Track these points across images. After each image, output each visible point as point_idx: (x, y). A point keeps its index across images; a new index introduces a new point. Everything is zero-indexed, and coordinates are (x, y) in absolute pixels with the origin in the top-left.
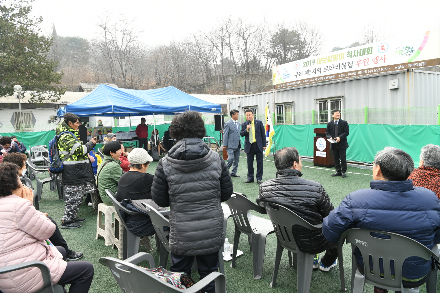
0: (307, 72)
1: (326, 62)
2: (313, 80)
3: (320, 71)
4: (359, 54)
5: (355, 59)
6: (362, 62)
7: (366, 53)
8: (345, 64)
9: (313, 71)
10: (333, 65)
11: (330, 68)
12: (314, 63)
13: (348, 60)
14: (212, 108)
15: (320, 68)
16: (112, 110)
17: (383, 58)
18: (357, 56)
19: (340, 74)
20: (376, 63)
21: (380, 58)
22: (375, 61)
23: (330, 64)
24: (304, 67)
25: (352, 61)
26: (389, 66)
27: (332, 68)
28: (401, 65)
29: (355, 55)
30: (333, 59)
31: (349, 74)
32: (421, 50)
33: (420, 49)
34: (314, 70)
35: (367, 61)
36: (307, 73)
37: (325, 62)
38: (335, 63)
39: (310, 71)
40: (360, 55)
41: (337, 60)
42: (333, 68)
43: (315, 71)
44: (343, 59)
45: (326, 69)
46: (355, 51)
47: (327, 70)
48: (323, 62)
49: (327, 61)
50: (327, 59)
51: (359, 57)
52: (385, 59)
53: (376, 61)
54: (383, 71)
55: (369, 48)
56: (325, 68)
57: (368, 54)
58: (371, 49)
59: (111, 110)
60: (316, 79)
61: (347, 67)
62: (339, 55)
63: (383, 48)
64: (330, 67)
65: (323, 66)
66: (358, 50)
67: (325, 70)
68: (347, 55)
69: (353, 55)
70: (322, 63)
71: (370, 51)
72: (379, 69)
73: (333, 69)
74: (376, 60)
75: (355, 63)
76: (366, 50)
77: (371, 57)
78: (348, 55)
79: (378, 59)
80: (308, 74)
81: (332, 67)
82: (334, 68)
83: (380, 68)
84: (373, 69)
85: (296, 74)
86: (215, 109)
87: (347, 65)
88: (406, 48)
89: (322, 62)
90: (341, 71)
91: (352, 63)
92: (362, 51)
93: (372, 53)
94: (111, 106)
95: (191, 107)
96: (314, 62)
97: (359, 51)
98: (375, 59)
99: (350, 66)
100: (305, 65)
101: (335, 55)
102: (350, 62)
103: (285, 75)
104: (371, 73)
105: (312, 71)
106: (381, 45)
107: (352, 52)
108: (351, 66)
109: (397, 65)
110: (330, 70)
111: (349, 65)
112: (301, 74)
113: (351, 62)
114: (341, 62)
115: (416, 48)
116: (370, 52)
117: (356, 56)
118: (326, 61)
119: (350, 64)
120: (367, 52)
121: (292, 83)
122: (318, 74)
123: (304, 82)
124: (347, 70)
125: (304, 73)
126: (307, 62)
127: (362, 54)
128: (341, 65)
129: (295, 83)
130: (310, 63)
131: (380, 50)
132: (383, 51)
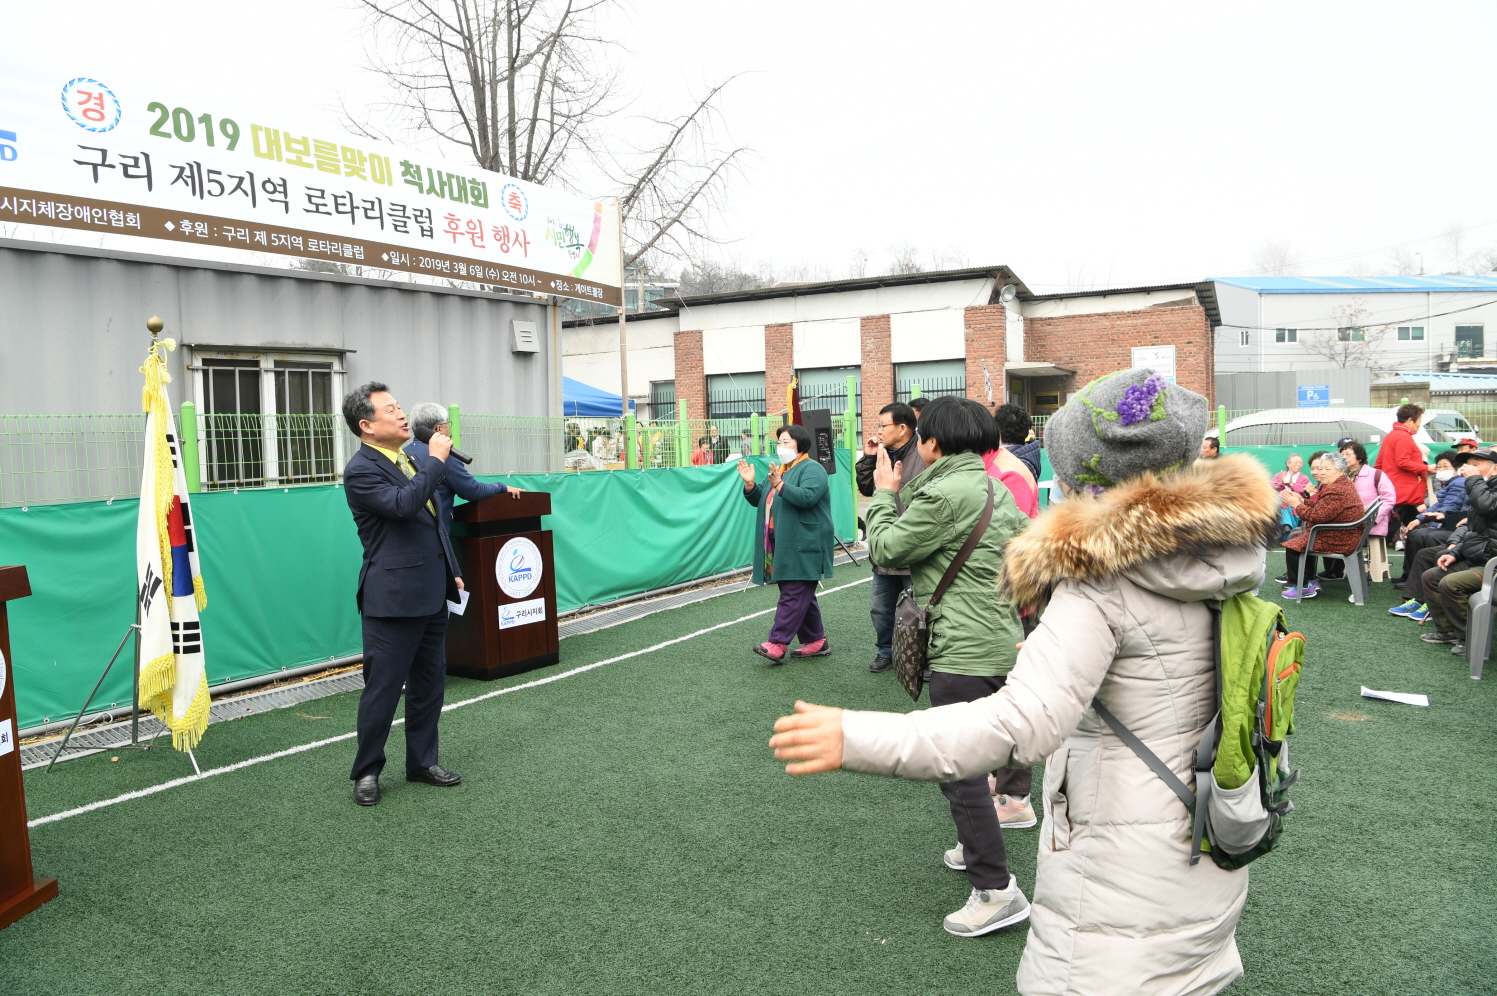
0: (187, 172)
1: (310, 166)
2: (242, 234)
4: (446, 189)
5: (441, 207)
6: (461, 227)
7: (471, 199)
8: (404, 211)
9: (238, 186)
10: (351, 194)
11: (337, 204)
12: (234, 140)
13: (413, 199)
17: (521, 239)
19: (388, 248)
20: (506, 247)
21: (512, 237)
22: (502, 242)
23: (335, 184)
24: (155, 130)
25: (429, 211)
26: (537, 274)
27: (348, 208)
28: (564, 279)
29: (432, 189)
30: (346, 166)
31: (424, 262)
32: (594, 252)
33: (592, 246)
34: (241, 179)
35: (478, 230)
36: (192, 176)
37: (299, 162)
38: (364, 190)
39: (213, 176)
40: (452, 197)
41: (364, 178)
42: (353, 208)
43: (246, 185)
44: (388, 183)
45: (314, 200)
46: (430, 172)
47: (321, 209)
48: (293, 156)
49: (311, 160)
50: (312, 150)
52: (526, 243)
53: (504, 244)
55: (474, 181)
56: (311, 192)
57: (476, 203)
58: (481, 187)
60: (261, 237)
61: (411, 227)
62: (366, 154)
64: (336, 197)
66: (440, 174)
67: (310, 201)
68: (404, 174)
69: (426, 185)
70: (289, 161)
71: (479, 197)
72: (516, 275)
73: (352, 212)
74: (503, 237)
75: (439, 223)
76: (469, 186)
78: (409, 177)
79: (508, 236)
80: (198, 189)
81: (347, 201)
82: (360, 214)
83: (518, 270)
84: (502, 267)
85: (97, 158)
87: (413, 217)
88: (566, 229)
89: (286, 154)
90: (389, 236)
91: (430, 217)
92: (455, 182)
93: (486, 205)
97: (445, 179)
98: (502, 234)
99: (423, 230)
100: (168, 127)
101: (352, 151)
102: (422, 211)
104: (497, 281)
105: (230, 184)
106: (511, 190)
108: (424, 227)
109: (554, 277)
110: (338, 212)
111: (419, 219)
112: (138, 167)
113: (426, 213)
114: (387, 195)
115: (583, 238)
116: (482, 201)
117: (437, 194)
118: (305, 159)
119: (423, 219)
120: (473, 195)
121: (48, 209)
122: (268, 213)
123: (170, 226)
124: (413, 240)
125: (163, 174)
126: (178, 111)
127: (456, 195)
128: (386, 210)
129: (85, 213)
130: (200, 129)
131: (508, 206)
132: (514, 212)
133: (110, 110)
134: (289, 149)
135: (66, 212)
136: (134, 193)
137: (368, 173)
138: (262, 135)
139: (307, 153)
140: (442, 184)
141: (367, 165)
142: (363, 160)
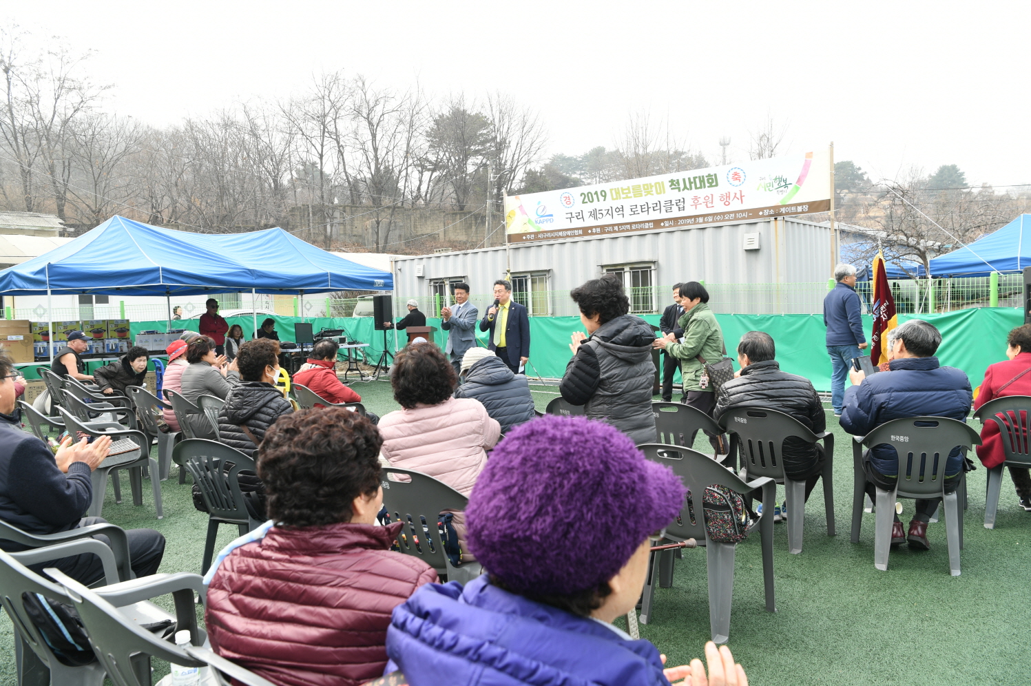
1: (631, 197)
2: (610, 229)
3: (621, 212)
4: (693, 185)
5: (688, 195)
6: (701, 200)
7: (707, 185)
8: (671, 203)
9: (608, 213)
10: (647, 203)
12: (605, 196)
13: (675, 195)
14: (376, 280)
15: (620, 207)
16: (159, 278)
17: (738, 196)
18: (691, 189)
20: (727, 203)
21: (732, 196)
22: (725, 201)
23: (640, 201)
24: (583, 202)
25: (684, 199)
26: (749, 211)
28: (770, 208)
31: (681, 222)
32: (800, 185)
33: (799, 181)
34: (609, 210)
35: (711, 199)
36: (594, 214)
37: (627, 197)
38: (652, 200)
39: (600, 212)
40: (696, 188)
41: (653, 194)
43: (610, 212)
44: (664, 193)
46: (684, 180)
48: (624, 196)
49: (631, 195)
50: (632, 190)
51: (694, 192)
52: (741, 197)
54: (739, 219)
55: (709, 175)
56: (631, 208)
57: (710, 186)
58: (714, 177)
59: (157, 279)
60: (616, 228)
61: (675, 208)
62: (653, 184)
63: (736, 177)
64: (641, 206)
65: (627, 204)
66: (689, 179)
68: (671, 186)
69: (682, 186)
70: (623, 198)
71: (713, 182)
72: (732, 215)
74: (726, 199)
75: (689, 202)
76: (706, 179)
77: (716, 192)
78: (673, 186)
79: (729, 197)
80: (596, 218)
81: (646, 206)
82: (651, 210)
83: (735, 212)
84: (723, 214)
85: (569, 216)
86: (382, 281)
87: (675, 204)
88: (776, 179)
89: (622, 196)
90: (664, 215)
91: (684, 202)
92: (697, 180)
93: (717, 185)
94: (156, 270)
95: (333, 275)
96: (603, 194)
97: (692, 180)
98: (725, 197)
100: (586, 200)
101: (647, 185)
102: (680, 200)
103: (542, 216)
104: (720, 221)
105: (604, 213)
106: (732, 172)
107: (678, 180)
108: (681, 206)
109: (762, 209)
110: (642, 212)
111: (678, 204)
112: (580, 216)
113: (682, 200)
114: (663, 198)
115: (792, 179)
116: (714, 184)
117: (688, 189)
118: (629, 195)
119: (680, 204)
120: (708, 182)
121: (561, 234)
122: (618, 219)
123: (590, 231)
124: (676, 213)
125: (586, 215)
126: (588, 193)
127: (698, 185)
128: (662, 204)
129: (569, 233)
130: (595, 197)
131: (731, 181)
132: (737, 182)
133: (572, 201)
134: (623, 193)
135: (565, 233)
136: (580, 224)
137: (654, 192)
138: (613, 192)
139: (629, 192)
140: (690, 183)
141: (654, 189)
142: (651, 186)
